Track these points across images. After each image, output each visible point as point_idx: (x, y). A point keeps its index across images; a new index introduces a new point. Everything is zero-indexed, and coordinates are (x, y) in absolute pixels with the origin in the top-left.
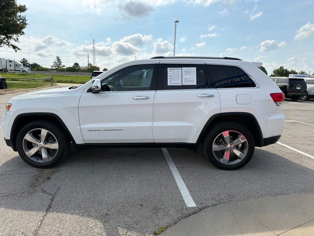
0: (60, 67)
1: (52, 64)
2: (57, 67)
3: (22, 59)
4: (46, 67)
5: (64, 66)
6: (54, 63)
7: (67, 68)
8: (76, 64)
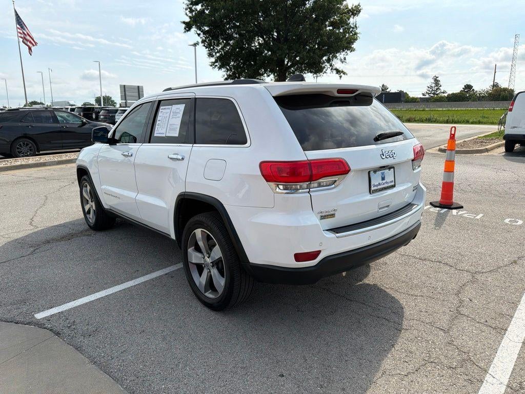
0: (437, 95)
1: (425, 90)
2: (432, 95)
3: (381, 86)
4: (414, 96)
5: (443, 93)
6: (429, 87)
7: (449, 95)
8: (468, 87)
